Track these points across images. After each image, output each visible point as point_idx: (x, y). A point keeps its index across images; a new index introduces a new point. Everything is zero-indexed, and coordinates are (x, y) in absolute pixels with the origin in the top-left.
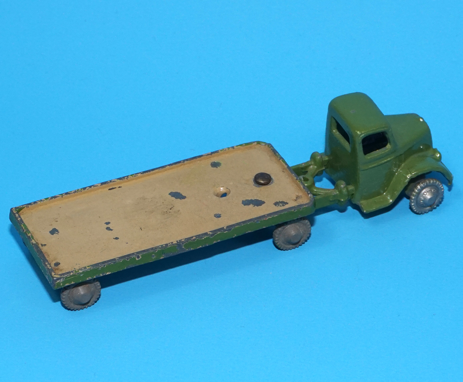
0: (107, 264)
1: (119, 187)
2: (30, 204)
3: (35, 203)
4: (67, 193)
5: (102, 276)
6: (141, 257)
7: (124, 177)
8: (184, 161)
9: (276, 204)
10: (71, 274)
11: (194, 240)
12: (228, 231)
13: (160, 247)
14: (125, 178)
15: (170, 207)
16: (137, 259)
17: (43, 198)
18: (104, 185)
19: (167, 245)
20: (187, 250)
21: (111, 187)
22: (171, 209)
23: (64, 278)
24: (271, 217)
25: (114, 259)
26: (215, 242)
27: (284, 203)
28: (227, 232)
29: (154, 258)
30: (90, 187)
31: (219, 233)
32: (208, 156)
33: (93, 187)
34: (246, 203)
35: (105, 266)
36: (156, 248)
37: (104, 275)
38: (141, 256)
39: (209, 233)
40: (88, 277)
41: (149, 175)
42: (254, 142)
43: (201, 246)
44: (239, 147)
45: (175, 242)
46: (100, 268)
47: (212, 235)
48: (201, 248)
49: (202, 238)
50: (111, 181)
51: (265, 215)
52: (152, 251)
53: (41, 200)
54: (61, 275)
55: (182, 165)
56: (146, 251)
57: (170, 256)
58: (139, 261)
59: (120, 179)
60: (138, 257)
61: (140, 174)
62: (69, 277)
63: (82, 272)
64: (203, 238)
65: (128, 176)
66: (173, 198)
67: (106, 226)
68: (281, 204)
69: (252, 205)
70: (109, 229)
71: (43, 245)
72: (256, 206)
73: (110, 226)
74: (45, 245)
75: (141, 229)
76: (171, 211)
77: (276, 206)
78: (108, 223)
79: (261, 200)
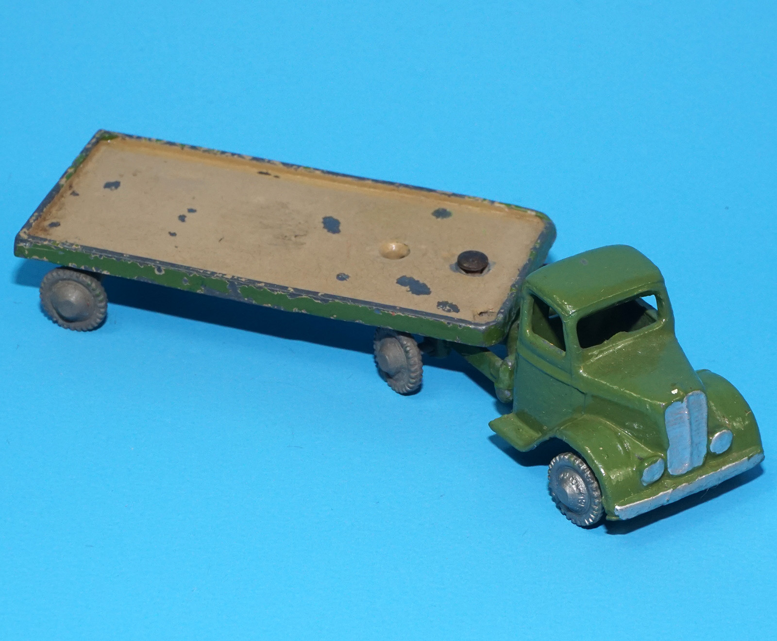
0: (106, 255)
1: (277, 177)
2: (131, 136)
3: (139, 138)
4: (193, 148)
5: (95, 273)
6: (163, 272)
7: (292, 165)
8: (401, 185)
9: (439, 304)
10: (46, 243)
11: (260, 288)
12: (322, 300)
13: (202, 271)
14: (294, 167)
15: (297, 234)
16: (157, 272)
17: (154, 137)
18: (255, 162)
19: (213, 273)
20: (246, 299)
21: (265, 171)
22: (296, 236)
23: (32, 245)
24: (403, 315)
25: (122, 255)
26: (295, 310)
27: (455, 309)
28: (319, 302)
29: (185, 286)
30: (233, 154)
31: (304, 297)
32: (443, 196)
33: (236, 157)
34: (402, 281)
35: (102, 258)
36: (194, 270)
37: (99, 271)
38: (164, 270)
39: (289, 289)
40: (72, 262)
41: (334, 181)
42: (532, 210)
43: (270, 305)
44: (503, 206)
45: (229, 277)
46: (93, 256)
47: (292, 295)
48: (269, 308)
49: (273, 291)
50: (269, 161)
51: (396, 307)
52: (184, 271)
53: (150, 140)
54: (29, 236)
55: (394, 190)
56: (177, 267)
57: (215, 295)
58: (158, 277)
59: (285, 164)
60: (159, 270)
61: (318, 172)
62: (38, 246)
63: (62, 248)
64: (276, 293)
65: (299, 166)
66: (322, 225)
67: (185, 212)
68: (448, 308)
69: (408, 288)
70: (182, 218)
71: (74, 194)
72: (410, 292)
73: (189, 216)
74: (77, 195)
75: (221, 239)
76: (293, 238)
77: (438, 306)
78: (191, 211)
79: (429, 289)
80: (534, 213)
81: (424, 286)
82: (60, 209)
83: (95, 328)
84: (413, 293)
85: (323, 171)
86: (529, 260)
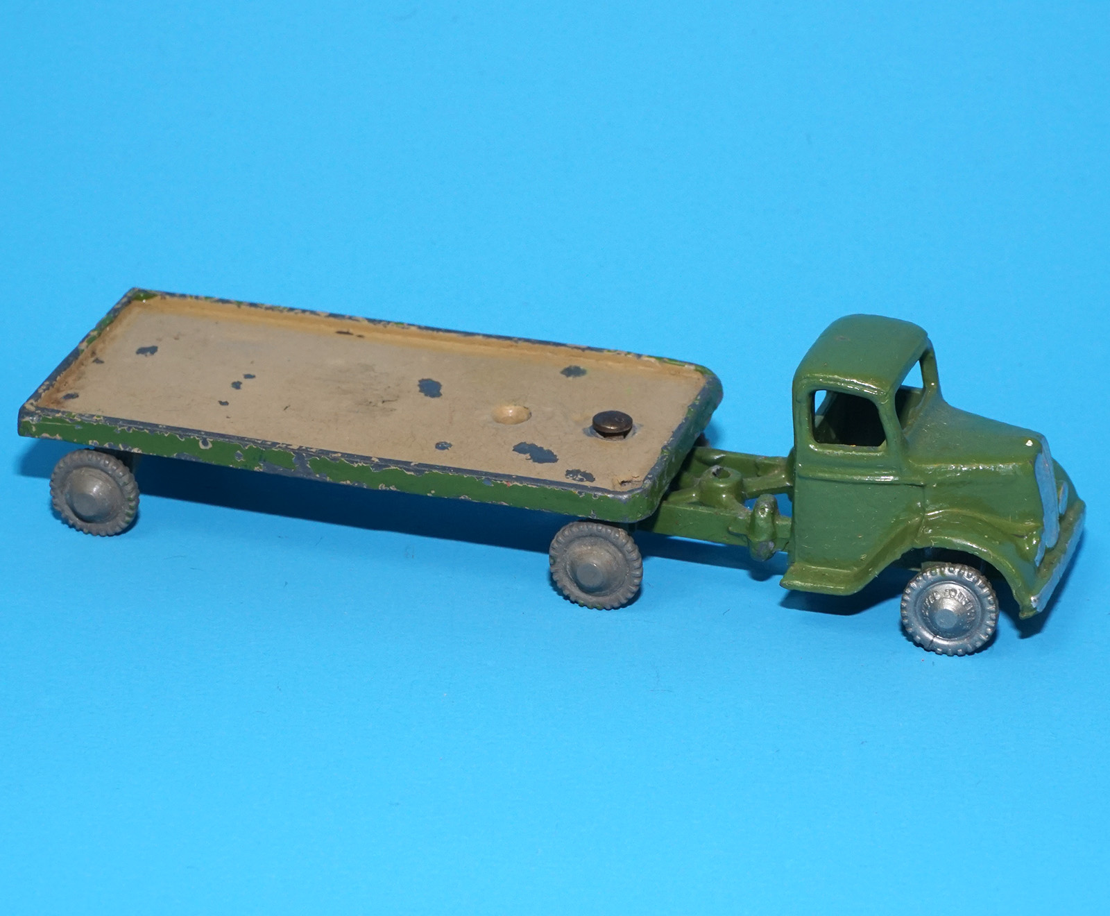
0: (135, 426)
1: (360, 336)
2: (172, 295)
3: (183, 296)
4: (252, 305)
5: (123, 452)
6: (210, 445)
7: (380, 321)
8: (520, 339)
9: (568, 473)
10: (57, 415)
11: (335, 459)
12: (415, 471)
13: (259, 442)
14: (382, 323)
15: (385, 399)
16: (202, 447)
17: (202, 294)
18: (332, 319)
19: (274, 444)
20: (318, 476)
21: (345, 330)
22: (383, 402)
23: (41, 418)
24: (521, 485)
25: (157, 426)
26: (382, 487)
27: (590, 477)
28: (412, 473)
29: (238, 462)
30: (304, 311)
31: (392, 468)
32: (576, 350)
33: (307, 314)
34: (520, 448)
35: (131, 432)
36: (250, 440)
37: (127, 449)
38: (211, 442)
39: (373, 459)
40: (93, 439)
41: (434, 338)
42: (691, 364)
43: (348, 482)
44: (653, 360)
45: (295, 447)
46: (119, 429)
47: (377, 466)
48: (348, 486)
49: (353, 462)
50: (350, 318)
51: (512, 476)
52: (236, 443)
53: (197, 297)
54: (38, 408)
55: (512, 346)
56: (228, 438)
57: (277, 473)
58: (204, 452)
59: (370, 320)
60: (205, 443)
61: (413, 328)
62: (49, 420)
63: (79, 420)
64: (356, 465)
65: (389, 322)
66: (418, 389)
67: (241, 379)
68: (579, 476)
69: (528, 456)
70: (237, 385)
71: (98, 361)
72: (531, 461)
73: (246, 382)
74: (102, 362)
75: (287, 407)
76: (380, 404)
77: (567, 475)
78: (248, 376)
79: (556, 456)
80: (692, 368)
81: (550, 452)
82: (80, 378)
83: (125, 531)
84: (534, 461)
85: (420, 327)
86: (686, 419)
